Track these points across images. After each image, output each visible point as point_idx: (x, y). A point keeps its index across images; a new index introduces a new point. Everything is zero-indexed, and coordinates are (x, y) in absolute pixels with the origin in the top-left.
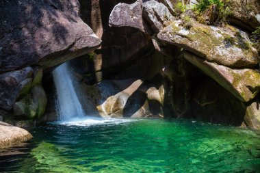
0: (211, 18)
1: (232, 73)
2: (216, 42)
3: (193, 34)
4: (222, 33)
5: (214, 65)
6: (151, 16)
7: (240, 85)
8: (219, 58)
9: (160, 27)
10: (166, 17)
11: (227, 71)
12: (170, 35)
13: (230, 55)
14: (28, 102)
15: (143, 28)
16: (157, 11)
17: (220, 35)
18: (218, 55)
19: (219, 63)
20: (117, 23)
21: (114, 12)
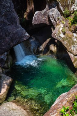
0: (74, 30)
1: (75, 58)
2: (73, 43)
3: (65, 37)
5: (69, 53)
6: (51, 19)
7: (76, 63)
8: (72, 51)
9: (55, 24)
10: (59, 19)
11: (73, 57)
12: (56, 36)
13: (76, 51)
14: (7, 63)
15: (48, 22)
16: (54, 16)
17: (76, 40)
19: (71, 53)
20: (36, 23)
21: (35, 18)
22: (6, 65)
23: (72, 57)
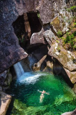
0: (68, 48)
1: (71, 74)
2: (68, 60)
3: (61, 54)
4: (71, 55)
5: (65, 69)
6: (47, 39)
7: (73, 78)
12: (52, 54)
13: (71, 67)
15: (44, 42)
17: (70, 57)
18: (67, 66)
19: (67, 69)
20: (33, 43)
21: (32, 38)
22: (6, 83)
23: (68, 73)
